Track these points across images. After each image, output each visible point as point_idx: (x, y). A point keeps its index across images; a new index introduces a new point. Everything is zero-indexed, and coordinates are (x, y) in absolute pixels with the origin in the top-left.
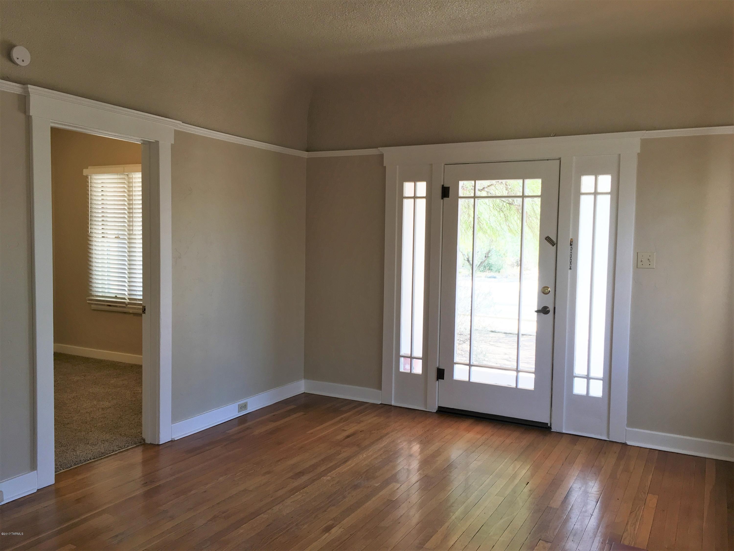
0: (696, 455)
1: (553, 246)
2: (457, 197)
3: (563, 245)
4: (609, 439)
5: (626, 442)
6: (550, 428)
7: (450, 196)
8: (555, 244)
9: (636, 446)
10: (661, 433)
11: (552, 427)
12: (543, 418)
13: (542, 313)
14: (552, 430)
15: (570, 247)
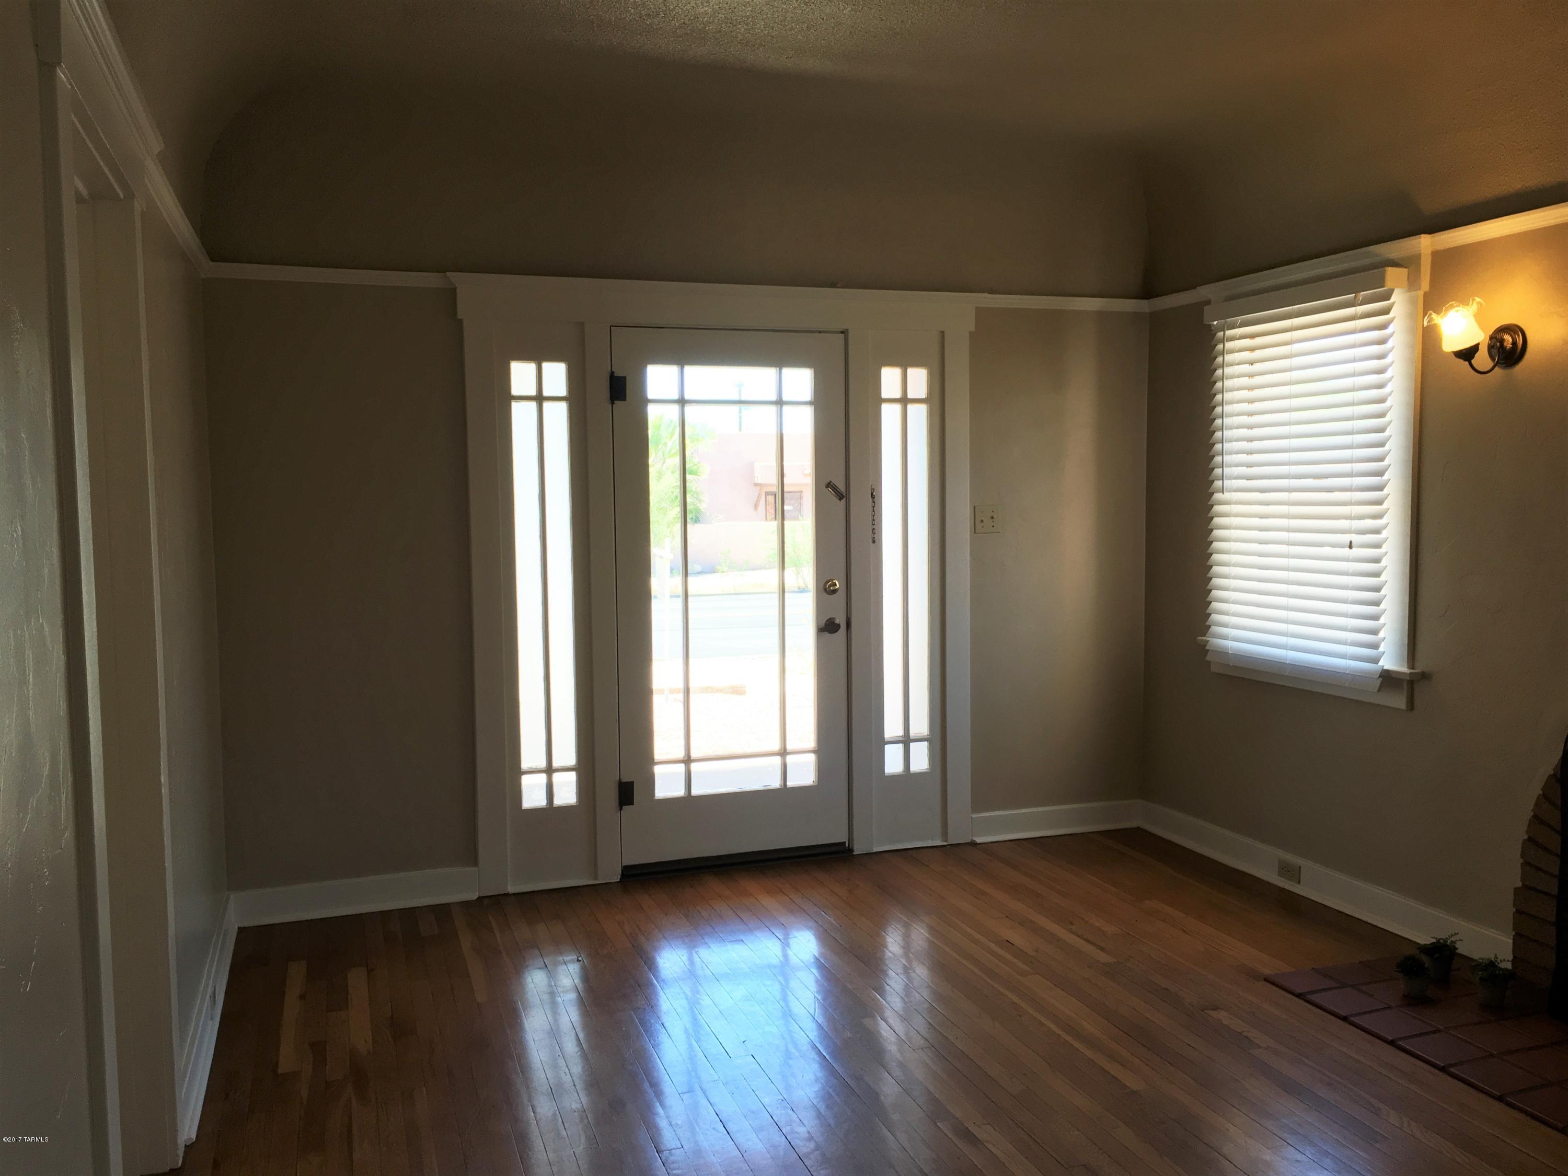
0: (1069, 833)
1: (840, 499)
2: (644, 401)
3: (858, 497)
4: (947, 842)
5: (974, 839)
6: (850, 850)
7: (627, 398)
8: (843, 497)
9: (990, 841)
10: (1014, 811)
11: (856, 848)
12: (835, 834)
13: (826, 632)
14: (854, 853)
15: (871, 500)
